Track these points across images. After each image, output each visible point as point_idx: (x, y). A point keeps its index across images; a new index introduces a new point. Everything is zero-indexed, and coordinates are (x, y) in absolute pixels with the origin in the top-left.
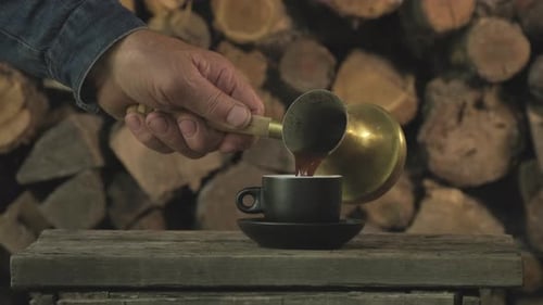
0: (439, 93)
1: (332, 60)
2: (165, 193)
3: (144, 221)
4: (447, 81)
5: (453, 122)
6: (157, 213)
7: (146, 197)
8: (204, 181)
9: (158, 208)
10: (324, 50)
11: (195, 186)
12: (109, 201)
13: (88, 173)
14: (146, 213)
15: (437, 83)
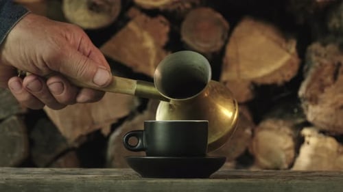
0: (318, 55)
1: (226, 24)
2: (81, 137)
3: (61, 161)
4: (324, 45)
5: (329, 79)
6: (72, 154)
7: (64, 140)
8: (114, 127)
9: (73, 149)
10: (219, 16)
11: (106, 131)
12: (31, 143)
13: (14, 118)
14: (62, 154)
15: (315, 46)
